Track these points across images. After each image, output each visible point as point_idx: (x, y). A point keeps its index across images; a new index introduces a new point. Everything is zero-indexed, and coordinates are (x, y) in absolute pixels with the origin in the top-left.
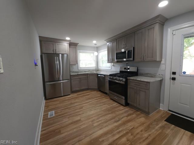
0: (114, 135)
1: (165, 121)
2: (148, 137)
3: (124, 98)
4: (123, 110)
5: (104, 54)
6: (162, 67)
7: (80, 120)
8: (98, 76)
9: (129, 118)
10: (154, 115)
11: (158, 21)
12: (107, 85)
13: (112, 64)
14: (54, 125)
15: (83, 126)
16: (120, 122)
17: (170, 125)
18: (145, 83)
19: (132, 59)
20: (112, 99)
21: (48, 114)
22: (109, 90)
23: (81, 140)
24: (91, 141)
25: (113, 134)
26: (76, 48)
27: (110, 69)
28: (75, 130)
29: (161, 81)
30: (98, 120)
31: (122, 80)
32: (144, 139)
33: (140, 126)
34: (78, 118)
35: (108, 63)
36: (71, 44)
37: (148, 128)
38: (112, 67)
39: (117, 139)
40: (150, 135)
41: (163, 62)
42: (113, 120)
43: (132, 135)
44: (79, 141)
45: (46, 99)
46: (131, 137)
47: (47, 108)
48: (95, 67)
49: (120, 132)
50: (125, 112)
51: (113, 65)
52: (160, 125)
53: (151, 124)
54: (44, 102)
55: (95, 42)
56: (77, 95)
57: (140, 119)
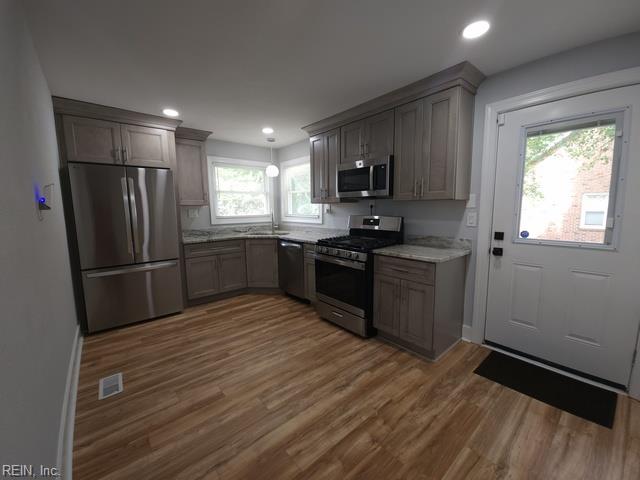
0: (332, 432)
1: (475, 372)
2: (429, 425)
3: (362, 313)
4: (359, 352)
5: (299, 174)
6: (470, 217)
7: (220, 396)
8: (279, 245)
9: (378, 372)
10: (448, 359)
11: (460, 81)
12: (311, 274)
13: (327, 206)
14: (121, 424)
15: (233, 416)
16: (350, 389)
17: (488, 382)
18: (424, 266)
19: (386, 192)
20: (324, 320)
21: (97, 387)
22: (317, 291)
23: (225, 462)
24: (259, 459)
25: (329, 427)
26: (200, 147)
27: (320, 222)
28: (202, 432)
29: (466, 259)
30: (281, 391)
31: (357, 259)
32: (420, 429)
33: (408, 393)
34: (214, 390)
35: (312, 202)
36: (183, 135)
37: (431, 397)
38: (327, 216)
39: (342, 441)
40: (435, 417)
41: (471, 204)
42: (331, 384)
43: (385, 423)
44: (219, 465)
45: (85, 332)
46: (384, 430)
47: (93, 365)
48: (268, 216)
49: (350, 418)
50: (365, 357)
51: (330, 211)
52: (462, 386)
53: (439, 385)
54: (78, 343)
55: (268, 131)
56: (209, 312)
57: (409, 374)
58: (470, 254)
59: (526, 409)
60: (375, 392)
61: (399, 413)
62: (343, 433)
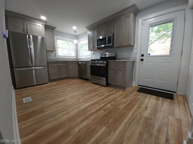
0: (100, 105)
1: (137, 91)
2: (126, 102)
3: (105, 79)
6: (135, 51)
7: (64, 100)
8: (78, 63)
9: (111, 93)
10: (128, 89)
11: (133, 10)
12: (89, 71)
13: (93, 52)
14: (33, 107)
15: (70, 103)
16: (103, 96)
17: (140, 93)
18: (123, 63)
19: (111, 44)
21: (23, 100)
22: (91, 75)
23: (69, 113)
24: (79, 111)
25: (98, 104)
26: (52, 32)
27: (91, 57)
28: (60, 107)
30: (83, 98)
31: (103, 63)
32: (124, 103)
33: (120, 96)
34: (62, 99)
35: (89, 50)
36: (47, 27)
37: (126, 97)
38: (93, 55)
39: (102, 106)
40: (128, 100)
41: (135, 47)
42: (98, 96)
43: (114, 102)
44: (67, 113)
46: (114, 103)
47: (20, 96)
49: (104, 102)
50: (107, 90)
51: (94, 53)
52: (134, 94)
53: (128, 94)
55: (74, 28)
56: (57, 83)
57: (120, 92)
58: (135, 61)
59: (151, 97)
60: (111, 96)
61: (118, 100)
62: (103, 105)
